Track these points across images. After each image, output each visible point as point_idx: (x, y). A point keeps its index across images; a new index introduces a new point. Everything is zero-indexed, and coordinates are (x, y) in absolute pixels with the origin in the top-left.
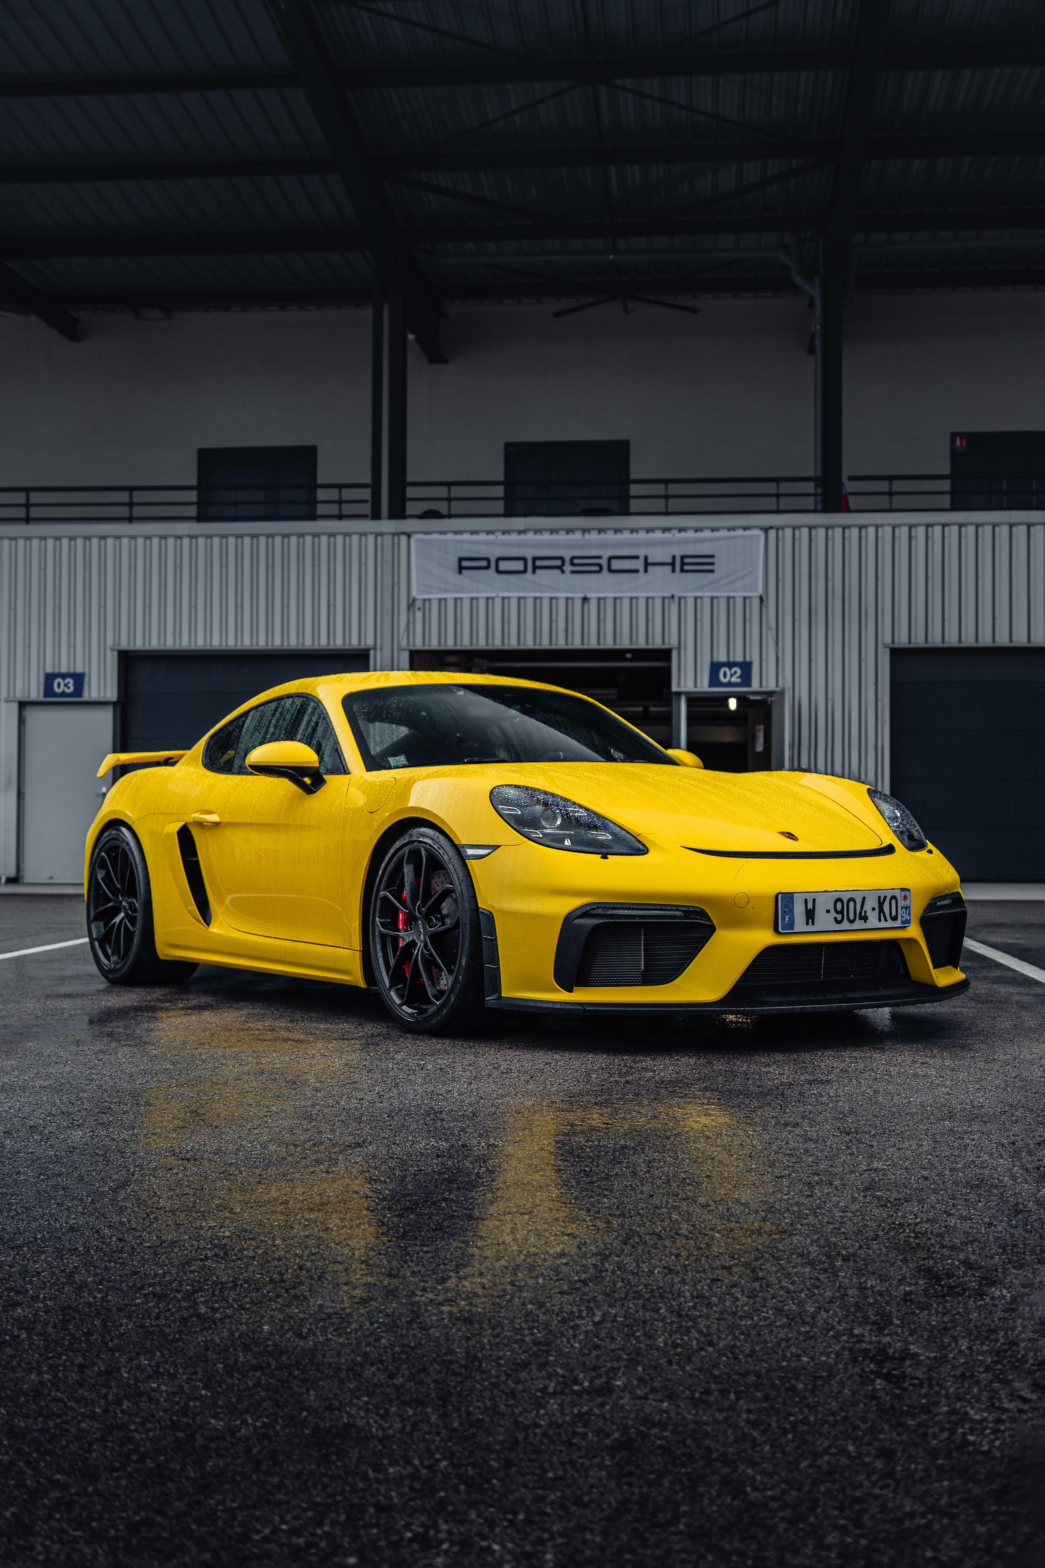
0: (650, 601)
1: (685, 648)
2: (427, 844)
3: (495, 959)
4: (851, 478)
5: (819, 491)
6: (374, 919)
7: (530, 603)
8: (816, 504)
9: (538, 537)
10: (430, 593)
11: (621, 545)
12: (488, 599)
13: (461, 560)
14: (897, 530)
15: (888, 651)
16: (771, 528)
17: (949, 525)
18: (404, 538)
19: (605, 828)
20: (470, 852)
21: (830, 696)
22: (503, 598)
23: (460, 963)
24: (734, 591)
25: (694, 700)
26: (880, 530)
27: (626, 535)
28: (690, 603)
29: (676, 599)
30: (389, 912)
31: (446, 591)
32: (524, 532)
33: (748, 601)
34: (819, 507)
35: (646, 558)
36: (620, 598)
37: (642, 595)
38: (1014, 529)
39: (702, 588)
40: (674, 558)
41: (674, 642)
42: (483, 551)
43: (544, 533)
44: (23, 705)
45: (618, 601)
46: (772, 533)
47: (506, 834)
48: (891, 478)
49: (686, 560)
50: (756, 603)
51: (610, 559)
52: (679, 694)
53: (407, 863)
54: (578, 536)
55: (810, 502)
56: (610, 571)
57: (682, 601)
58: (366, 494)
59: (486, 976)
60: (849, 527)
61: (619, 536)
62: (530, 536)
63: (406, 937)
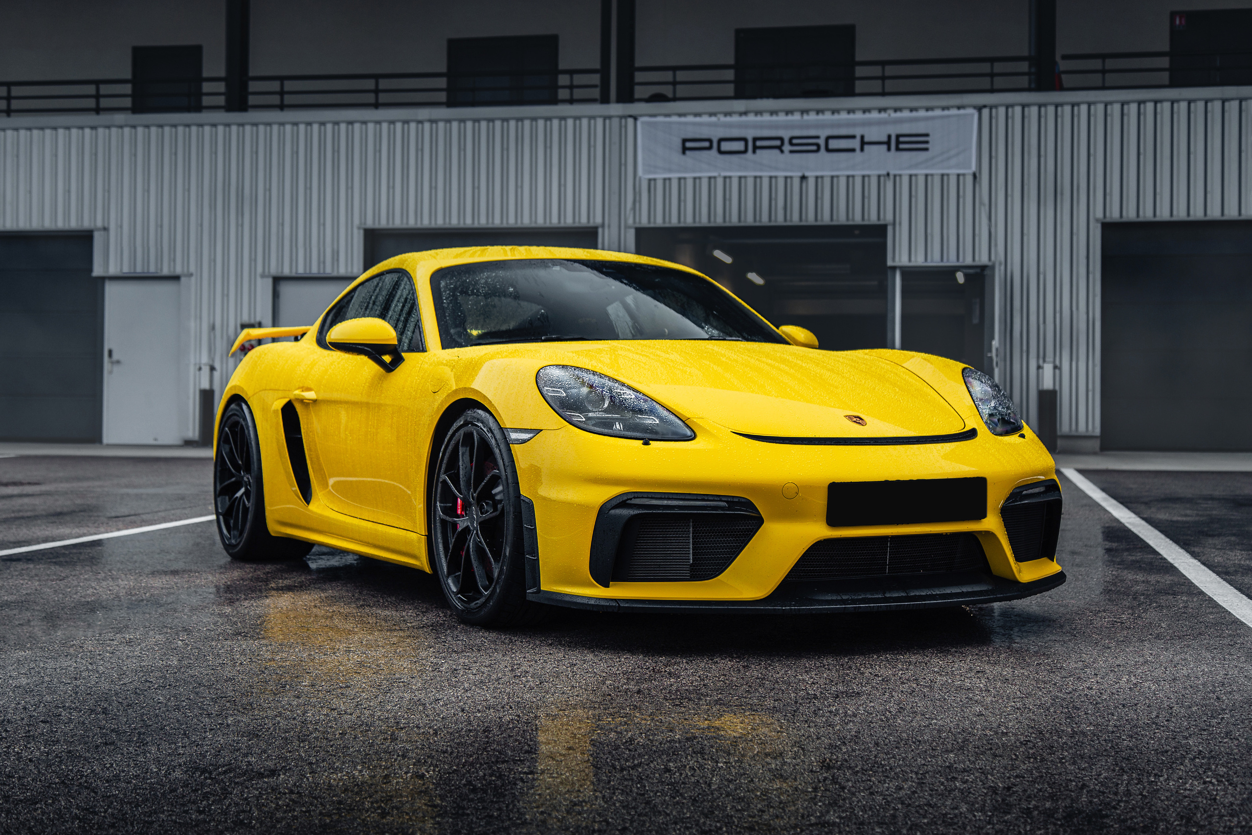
0: (866, 179)
1: (900, 224)
2: (479, 427)
3: (534, 551)
4: (1065, 57)
5: (1033, 70)
6: (435, 503)
7: (750, 182)
8: (1030, 83)
9: (759, 118)
10: (655, 173)
11: (839, 125)
12: (710, 178)
13: (684, 141)
14: (1109, 107)
15: (1099, 226)
16: (985, 106)
17: (1161, 101)
18: (630, 121)
19: (652, 412)
20: (514, 436)
21: (1042, 270)
22: (725, 178)
23: (505, 553)
24: (949, 168)
25: (910, 274)
26: (1092, 107)
27: (844, 116)
28: (905, 181)
29: (892, 177)
30: (448, 497)
31: (670, 171)
32: (745, 113)
33: (961, 178)
34: (1033, 86)
35: (862, 137)
36: (838, 177)
37: (858, 173)
38: (1227, 104)
39: (916, 166)
40: (889, 137)
41: (889, 217)
42: (705, 133)
43: (764, 114)
44: (277, 280)
45: (835, 180)
46: (986, 112)
47: (548, 418)
48: (1103, 57)
49: (902, 139)
50: (969, 180)
51: (828, 138)
52: (894, 268)
53: (462, 446)
54: (797, 117)
55: (1024, 81)
56: (828, 150)
57: (898, 178)
58: (596, 79)
59: (527, 567)
60: (1062, 105)
61: (836, 117)
62: (751, 118)
63: (462, 523)
